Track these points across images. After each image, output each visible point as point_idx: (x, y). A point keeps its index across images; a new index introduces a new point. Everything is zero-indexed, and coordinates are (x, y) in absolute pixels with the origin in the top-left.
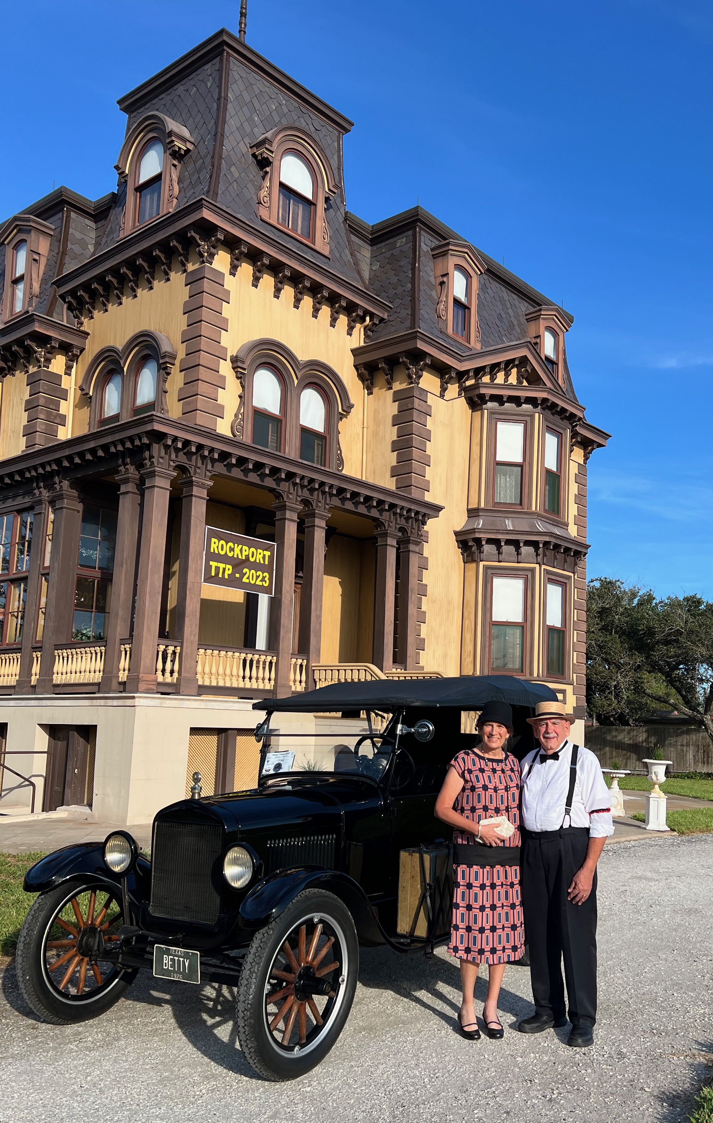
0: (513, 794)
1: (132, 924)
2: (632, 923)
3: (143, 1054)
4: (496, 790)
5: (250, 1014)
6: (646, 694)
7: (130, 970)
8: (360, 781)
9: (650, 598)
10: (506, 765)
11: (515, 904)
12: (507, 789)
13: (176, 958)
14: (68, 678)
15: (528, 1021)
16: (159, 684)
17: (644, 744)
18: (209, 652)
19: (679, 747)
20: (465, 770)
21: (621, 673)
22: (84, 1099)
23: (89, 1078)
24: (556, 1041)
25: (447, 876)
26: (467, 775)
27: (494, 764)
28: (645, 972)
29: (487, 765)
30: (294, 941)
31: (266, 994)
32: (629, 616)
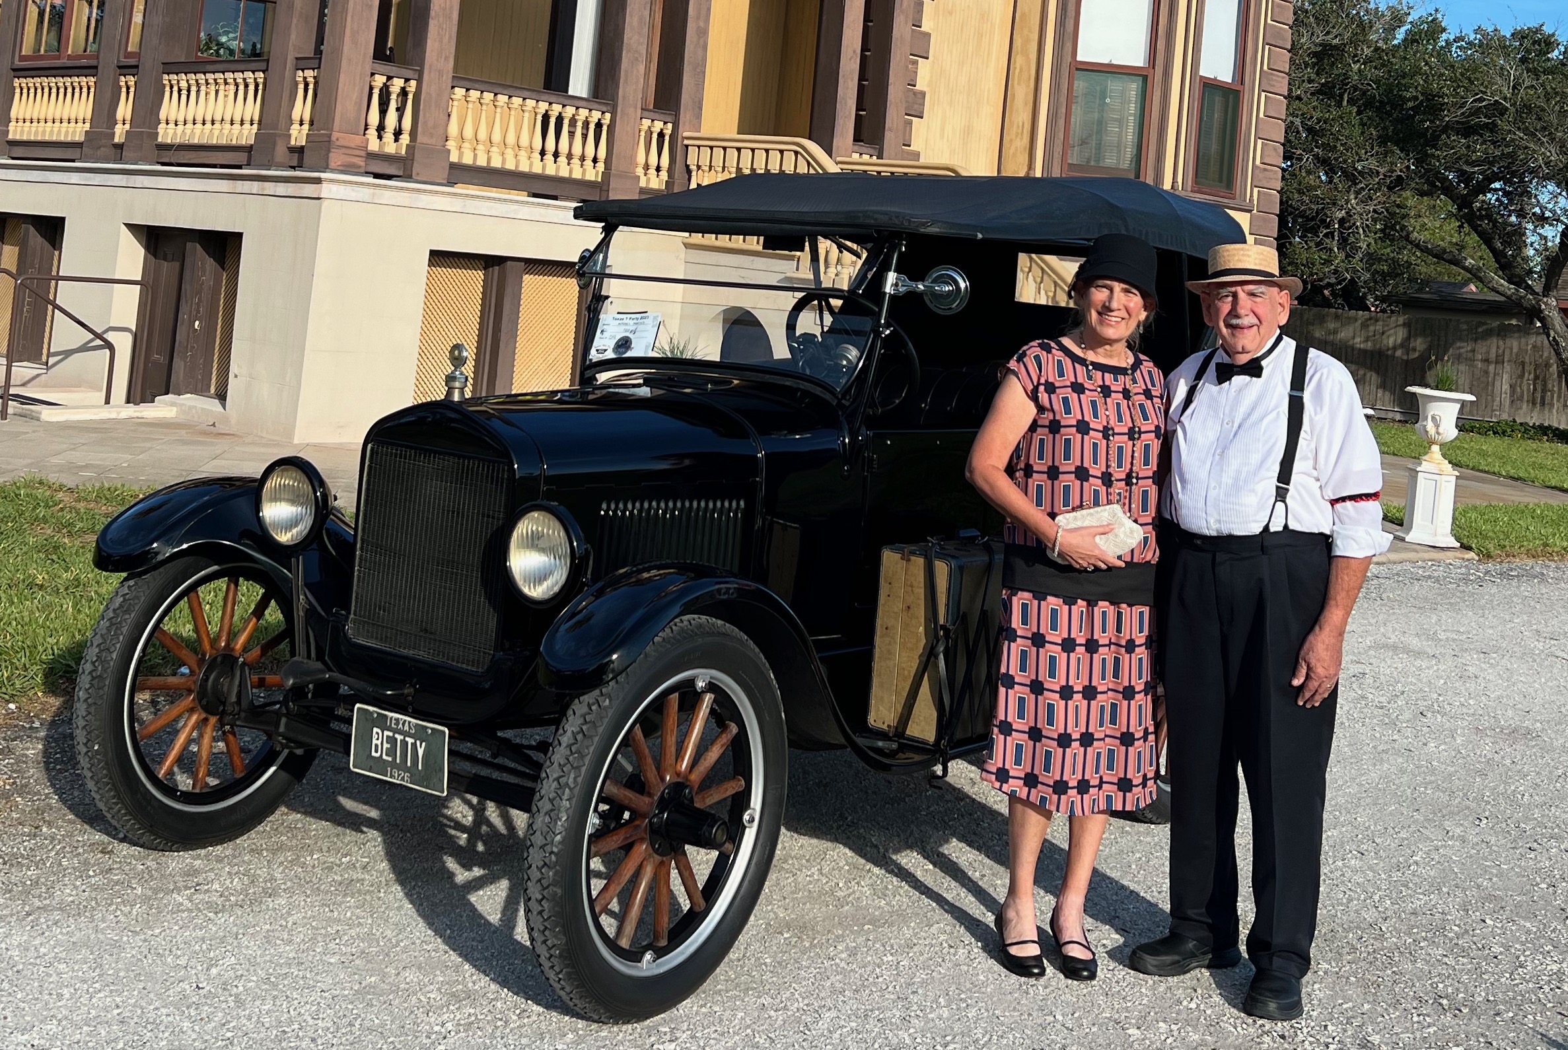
0: (1147, 447)
1: (309, 657)
2: (1380, 748)
3: (323, 931)
4: (1106, 432)
5: (555, 875)
6: (1411, 243)
7: (299, 752)
8: (798, 389)
9: (1434, 28)
10: (1134, 381)
11: (1133, 687)
12: (1133, 434)
13: (399, 737)
14: (188, 132)
15: (1154, 948)
16: (371, 156)
17: (1399, 353)
18: (474, 94)
19: (1480, 365)
20: (1039, 384)
21: (1357, 193)
22: (204, 1015)
23: (214, 971)
24: (1217, 999)
25: (984, 613)
26: (1043, 397)
27: (1106, 375)
28: (1416, 863)
29: (1090, 378)
30: (651, 723)
31: (590, 836)
32: (1383, 65)
